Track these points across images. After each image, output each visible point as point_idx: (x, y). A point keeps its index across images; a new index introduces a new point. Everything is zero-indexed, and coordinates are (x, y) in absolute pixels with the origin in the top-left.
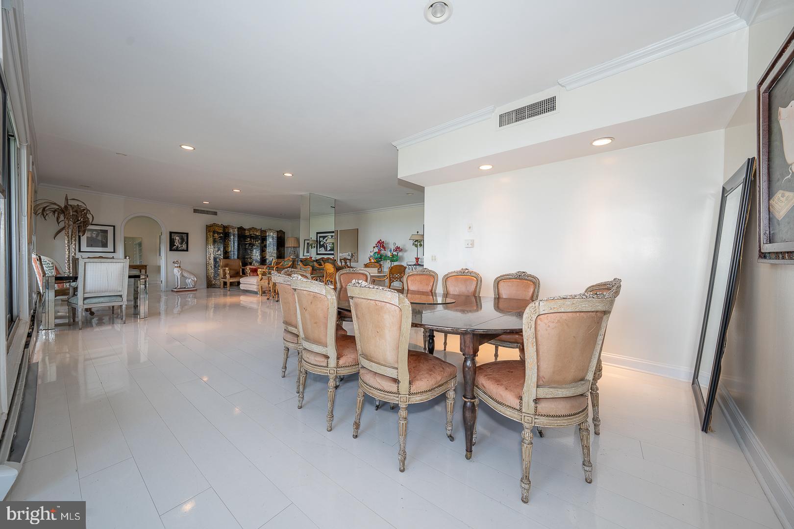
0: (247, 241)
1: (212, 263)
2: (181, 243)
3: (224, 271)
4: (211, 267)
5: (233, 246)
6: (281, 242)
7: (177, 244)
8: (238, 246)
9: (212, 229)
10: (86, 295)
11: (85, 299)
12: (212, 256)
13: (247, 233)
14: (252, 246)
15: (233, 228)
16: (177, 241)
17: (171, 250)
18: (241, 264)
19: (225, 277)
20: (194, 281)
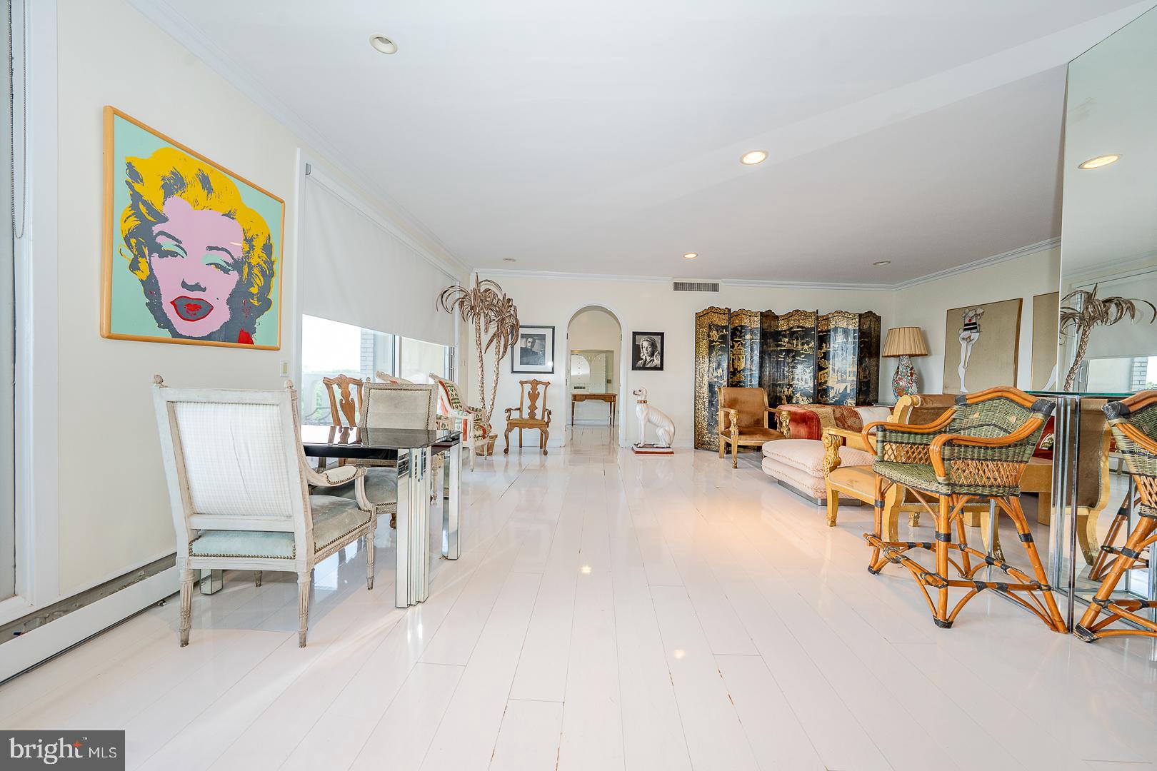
0: (781, 346)
1: (706, 395)
2: (652, 355)
3: (727, 415)
4: (703, 403)
5: (749, 357)
6: (869, 346)
7: (644, 354)
8: (762, 358)
9: (706, 320)
10: (201, 523)
11: (198, 535)
12: (706, 380)
13: (783, 326)
14: (793, 357)
15: (750, 314)
16: (644, 349)
17: (634, 368)
18: (766, 400)
19: (728, 434)
20: (668, 432)
